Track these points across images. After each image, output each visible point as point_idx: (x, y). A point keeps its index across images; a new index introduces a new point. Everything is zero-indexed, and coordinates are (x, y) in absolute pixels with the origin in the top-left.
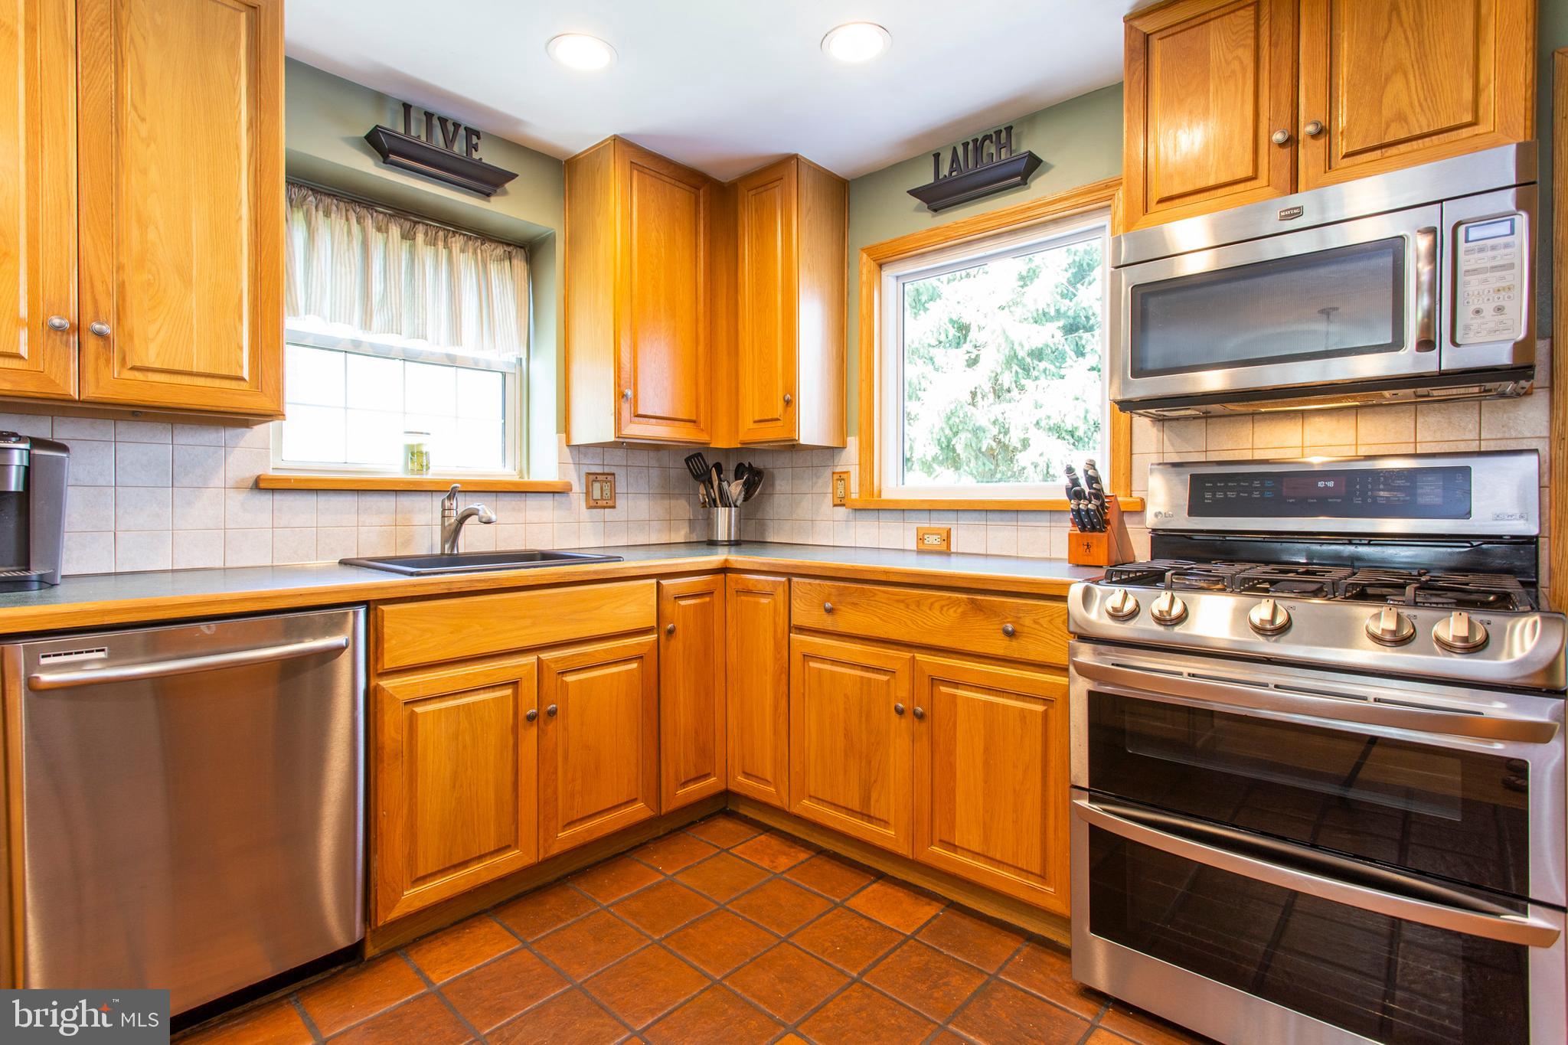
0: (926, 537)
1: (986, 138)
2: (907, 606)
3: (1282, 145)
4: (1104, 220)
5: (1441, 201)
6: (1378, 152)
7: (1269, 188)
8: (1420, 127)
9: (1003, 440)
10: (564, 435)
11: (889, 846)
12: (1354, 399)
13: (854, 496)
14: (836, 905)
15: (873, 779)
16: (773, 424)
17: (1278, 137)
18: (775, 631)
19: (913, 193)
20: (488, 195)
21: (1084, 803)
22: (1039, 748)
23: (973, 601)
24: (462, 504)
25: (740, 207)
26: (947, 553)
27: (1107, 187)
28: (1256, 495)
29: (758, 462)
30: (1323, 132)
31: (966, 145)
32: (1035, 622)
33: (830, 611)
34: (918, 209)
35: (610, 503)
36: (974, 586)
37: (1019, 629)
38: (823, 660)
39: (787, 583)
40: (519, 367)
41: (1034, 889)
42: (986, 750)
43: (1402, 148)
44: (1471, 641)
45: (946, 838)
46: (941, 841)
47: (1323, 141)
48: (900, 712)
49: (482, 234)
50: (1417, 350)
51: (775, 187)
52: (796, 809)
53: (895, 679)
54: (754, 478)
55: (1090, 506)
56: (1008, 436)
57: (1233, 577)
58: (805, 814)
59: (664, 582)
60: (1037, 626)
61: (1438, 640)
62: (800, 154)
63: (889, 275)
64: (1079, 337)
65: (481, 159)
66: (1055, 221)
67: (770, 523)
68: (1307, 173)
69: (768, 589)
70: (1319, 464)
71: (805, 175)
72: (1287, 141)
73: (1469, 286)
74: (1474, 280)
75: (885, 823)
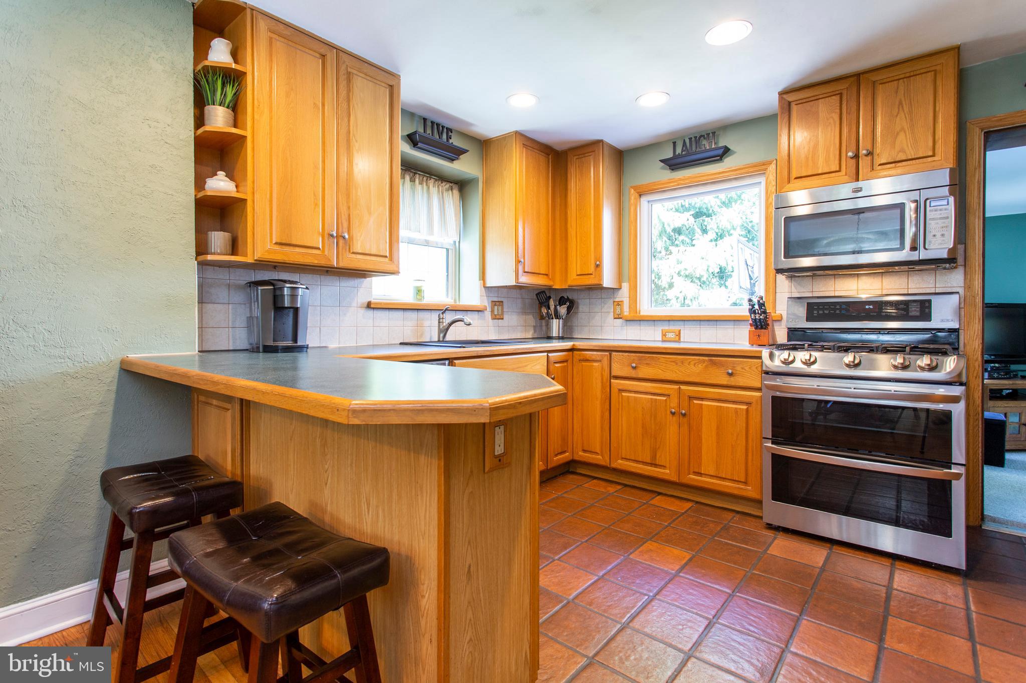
0: (667, 334)
1: (701, 136)
2: (677, 364)
3: (852, 158)
4: (762, 180)
5: (920, 189)
6: (894, 165)
7: (847, 177)
8: (911, 155)
9: (657, 283)
10: (482, 281)
11: (666, 477)
12: (883, 269)
13: (625, 314)
14: (645, 504)
15: (657, 447)
16: (589, 276)
17: (850, 154)
18: (602, 379)
19: (662, 161)
20: (453, 160)
21: (770, 445)
22: (744, 425)
23: (711, 360)
24: (449, 317)
25: (569, 164)
26: (679, 341)
27: (764, 164)
28: (838, 312)
29: (571, 296)
30: (870, 154)
31: (690, 139)
32: (742, 368)
33: (634, 368)
34: (662, 168)
35: (502, 317)
36: (712, 353)
37: (734, 372)
38: (630, 391)
39: (609, 355)
40: (454, 246)
41: (742, 489)
42: (718, 428)
43: (904, 163)
44: (931, 365)
45: (696, 470)
46: (694, 472)
47: (870, 157)
48: (673, 414)
49: (441, 178)
50: (910, 251)
51: (590, 155)
52: (614, 465)
53: (669, 398)
54: (572, 305)
55: (761, 317)
56: (660, 280)
57: (834, 346)
58: (619, 467)
59: (550, 355)
60: (744, 370)
61: (919, 366)
62: (604, 140)
63: (644, 200)
64: (703, 220)
65: (452, 143)
66: (735, 179)
67: (576, 328)
68: (863, 172)
69: (598, 359)
70: (865, 298)
71: (606, 149)
72: (854, 156)
73: (931, 225)
74: (933, 222)
75: (664, 467)
